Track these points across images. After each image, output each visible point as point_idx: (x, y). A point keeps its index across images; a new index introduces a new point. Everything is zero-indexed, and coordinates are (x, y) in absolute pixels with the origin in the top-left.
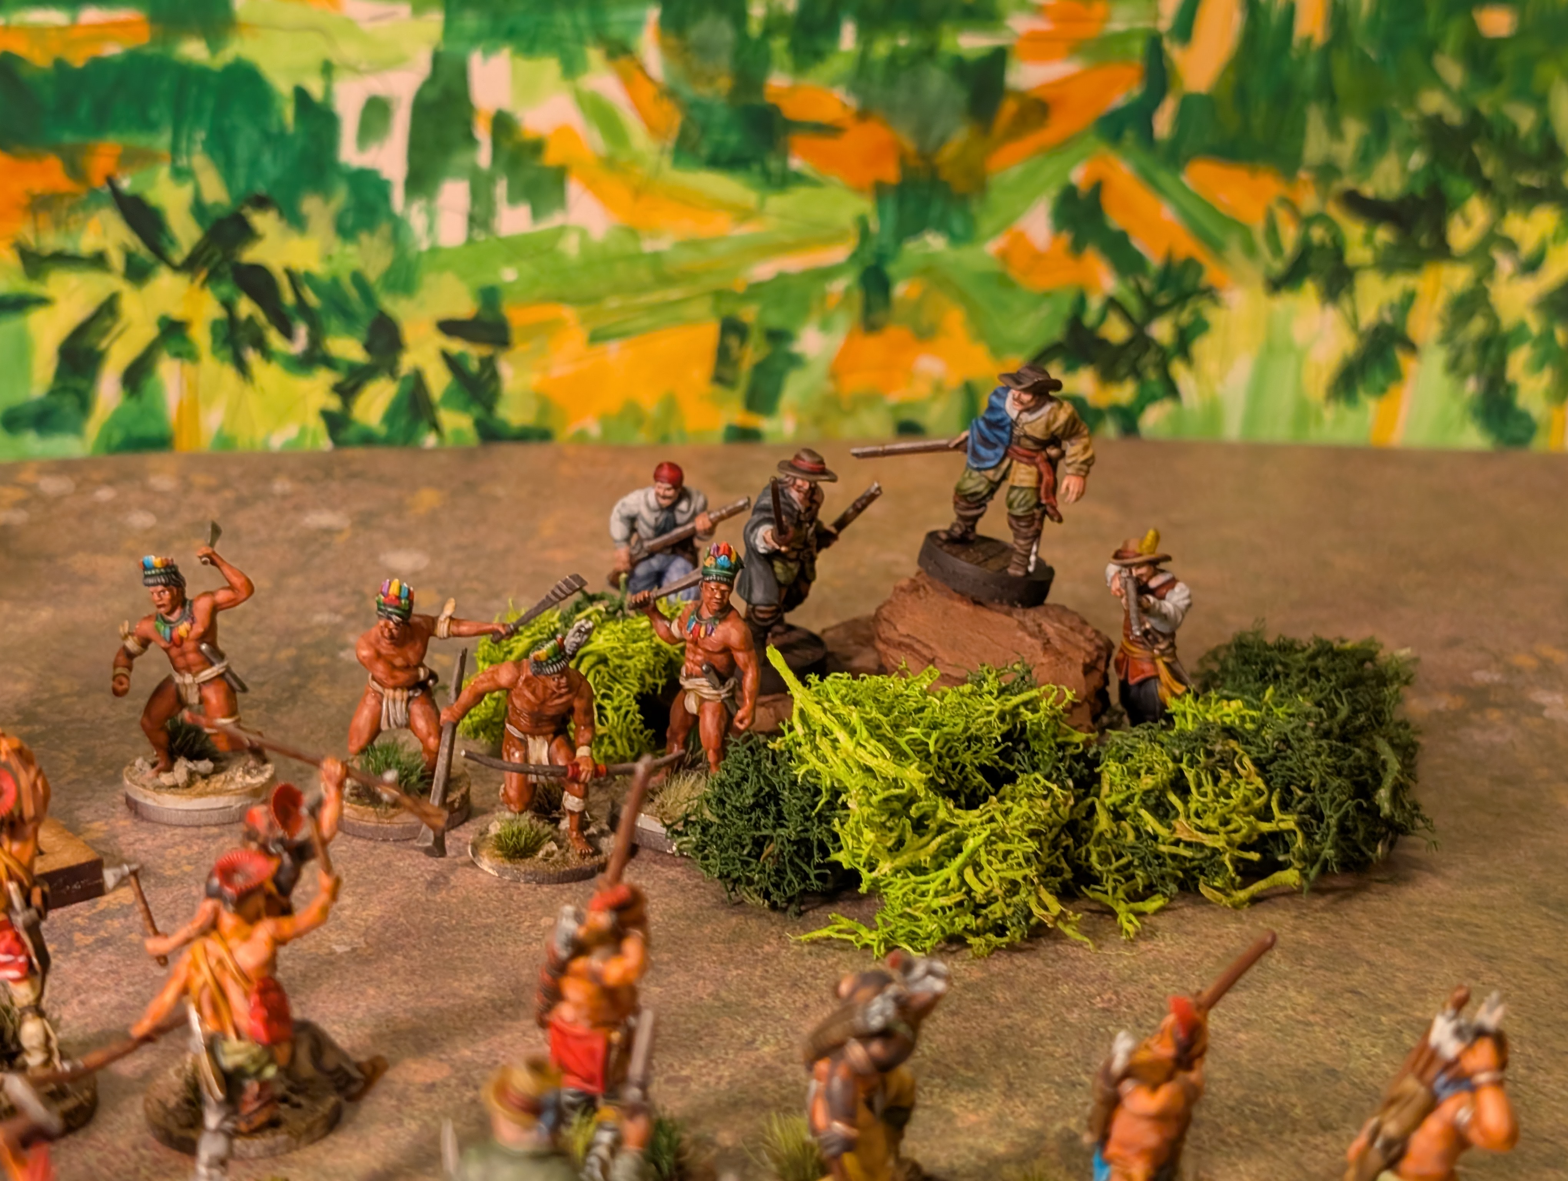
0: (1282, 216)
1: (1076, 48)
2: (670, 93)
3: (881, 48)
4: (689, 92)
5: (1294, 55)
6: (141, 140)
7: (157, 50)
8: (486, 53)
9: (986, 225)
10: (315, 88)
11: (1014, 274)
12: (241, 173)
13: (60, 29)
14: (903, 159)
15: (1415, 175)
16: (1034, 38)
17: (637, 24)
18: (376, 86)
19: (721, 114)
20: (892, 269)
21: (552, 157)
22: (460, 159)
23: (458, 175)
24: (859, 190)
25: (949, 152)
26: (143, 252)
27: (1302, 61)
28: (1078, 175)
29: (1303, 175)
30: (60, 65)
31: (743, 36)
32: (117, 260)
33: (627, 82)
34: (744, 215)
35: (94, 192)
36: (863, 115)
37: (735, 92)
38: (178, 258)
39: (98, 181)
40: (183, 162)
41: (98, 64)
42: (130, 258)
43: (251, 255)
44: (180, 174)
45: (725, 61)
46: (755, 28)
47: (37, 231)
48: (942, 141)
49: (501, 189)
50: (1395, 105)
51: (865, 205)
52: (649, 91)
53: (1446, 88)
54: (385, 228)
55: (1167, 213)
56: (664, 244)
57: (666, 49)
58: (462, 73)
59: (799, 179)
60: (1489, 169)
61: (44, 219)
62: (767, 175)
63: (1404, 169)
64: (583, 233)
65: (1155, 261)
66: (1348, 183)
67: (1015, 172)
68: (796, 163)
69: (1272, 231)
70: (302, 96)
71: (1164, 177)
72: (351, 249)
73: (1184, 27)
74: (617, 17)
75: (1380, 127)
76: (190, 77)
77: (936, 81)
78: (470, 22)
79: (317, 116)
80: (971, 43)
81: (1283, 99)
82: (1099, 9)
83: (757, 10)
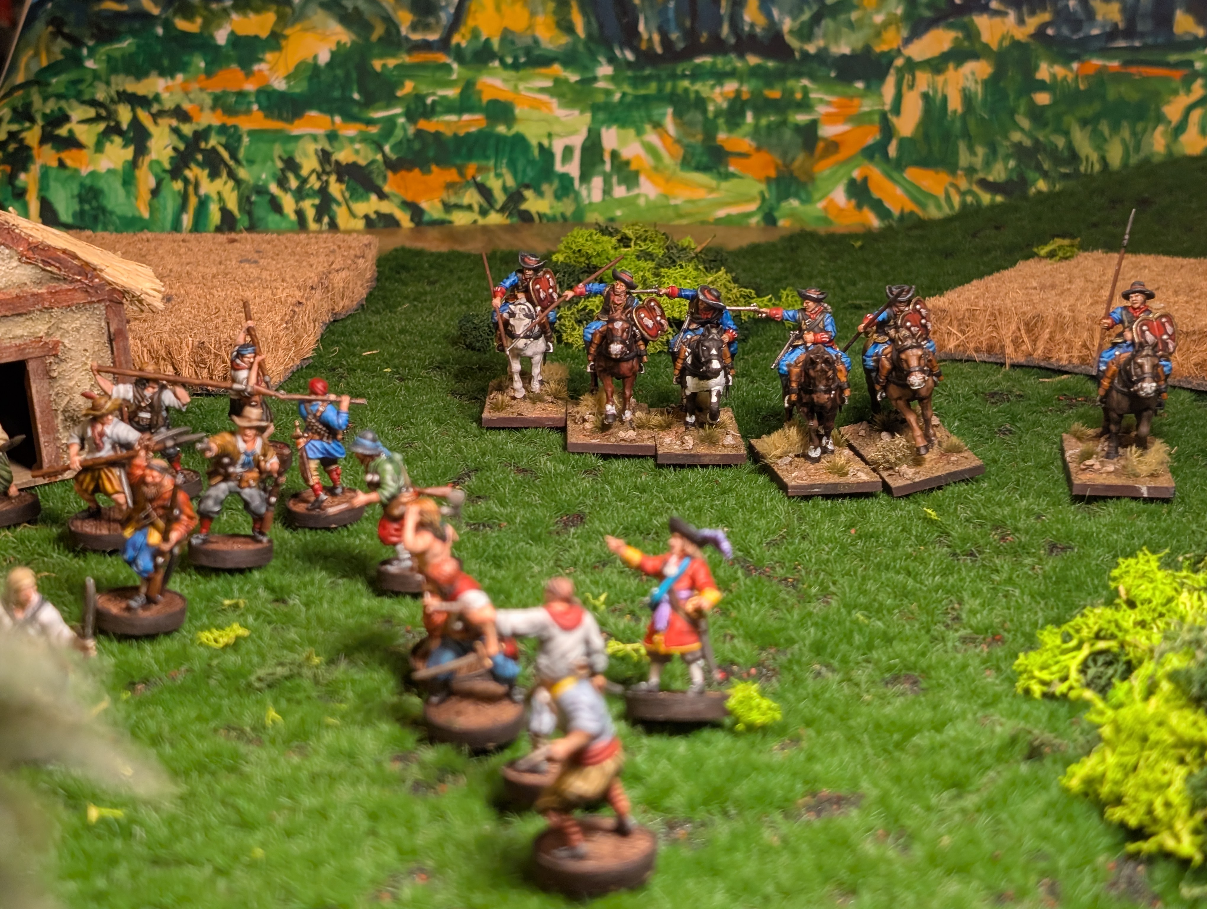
0: (952, 191)
1: (848, 119)
2: (678, 141)
3: (764, 122)
4: (686, 141)
5: (949, 118)
6: (484, 163)
7: (487, 130)
8: (609, 127)
9: (816, 196)
10: (546, 143)
11: (831, 217)
12: (520, 175)
13: (455, 122)
14: (777, 167)
15: (1012, 170)
16: (828, 115)
17: (664, 115)
18: (567, 141)
19: (699, 150)
20: (776, 214)
21: (633, 167)
22: (599, 168)
23: (598, 174)
24: (760, 181)
25: (797, 164)
26: (485, 205)
27: (953, 121)
28: (856, 174)
29: (960, 172)
30: (456, 135)
31: (706, 119)
32: (476, 207)
33: (661, 137)
34: (712, 190)
35: (468, 182)
36: (758, 149)
37: (704, 141)
38: (498, 207)
39: (469, 178)
40: (499, 171)
41: (468, 134)
42: (481, 207)
43: (524, 206)
44: (498, 176)
45: (699, 128)
46: (711, 115)
47: (449, 196)
48: (793, 160)
49: (615, 179)
50: (999, 138)
51: (762, 187)
52: (669, 141)
53: (1022, 130)
54: (572, 196)
55: (899, 191)
56: (678, 202)
57: (676, 124)
58: (599, 136)
59: (733, 175)
60: (1046, 166)
61: (451, 191)
62: (719, 174)
63: (1006, 168)
64: (646, 196)
65: (896, 213)
66: (981, 175)
67: (827, 173)
68: (731, 169)
69: (948, 198)
70: (541, 146)
71: (895, 175)
72: (560, 204)
73: (897, 108)
74: (656, 112)
75: (993, 149)
76: (500, 139)
77: (788, 134)
78: (601, 116)
79: (546, 153)
80: (801, 118)
81: (947, 138)
82: (856, 101)
83: (711, 108)
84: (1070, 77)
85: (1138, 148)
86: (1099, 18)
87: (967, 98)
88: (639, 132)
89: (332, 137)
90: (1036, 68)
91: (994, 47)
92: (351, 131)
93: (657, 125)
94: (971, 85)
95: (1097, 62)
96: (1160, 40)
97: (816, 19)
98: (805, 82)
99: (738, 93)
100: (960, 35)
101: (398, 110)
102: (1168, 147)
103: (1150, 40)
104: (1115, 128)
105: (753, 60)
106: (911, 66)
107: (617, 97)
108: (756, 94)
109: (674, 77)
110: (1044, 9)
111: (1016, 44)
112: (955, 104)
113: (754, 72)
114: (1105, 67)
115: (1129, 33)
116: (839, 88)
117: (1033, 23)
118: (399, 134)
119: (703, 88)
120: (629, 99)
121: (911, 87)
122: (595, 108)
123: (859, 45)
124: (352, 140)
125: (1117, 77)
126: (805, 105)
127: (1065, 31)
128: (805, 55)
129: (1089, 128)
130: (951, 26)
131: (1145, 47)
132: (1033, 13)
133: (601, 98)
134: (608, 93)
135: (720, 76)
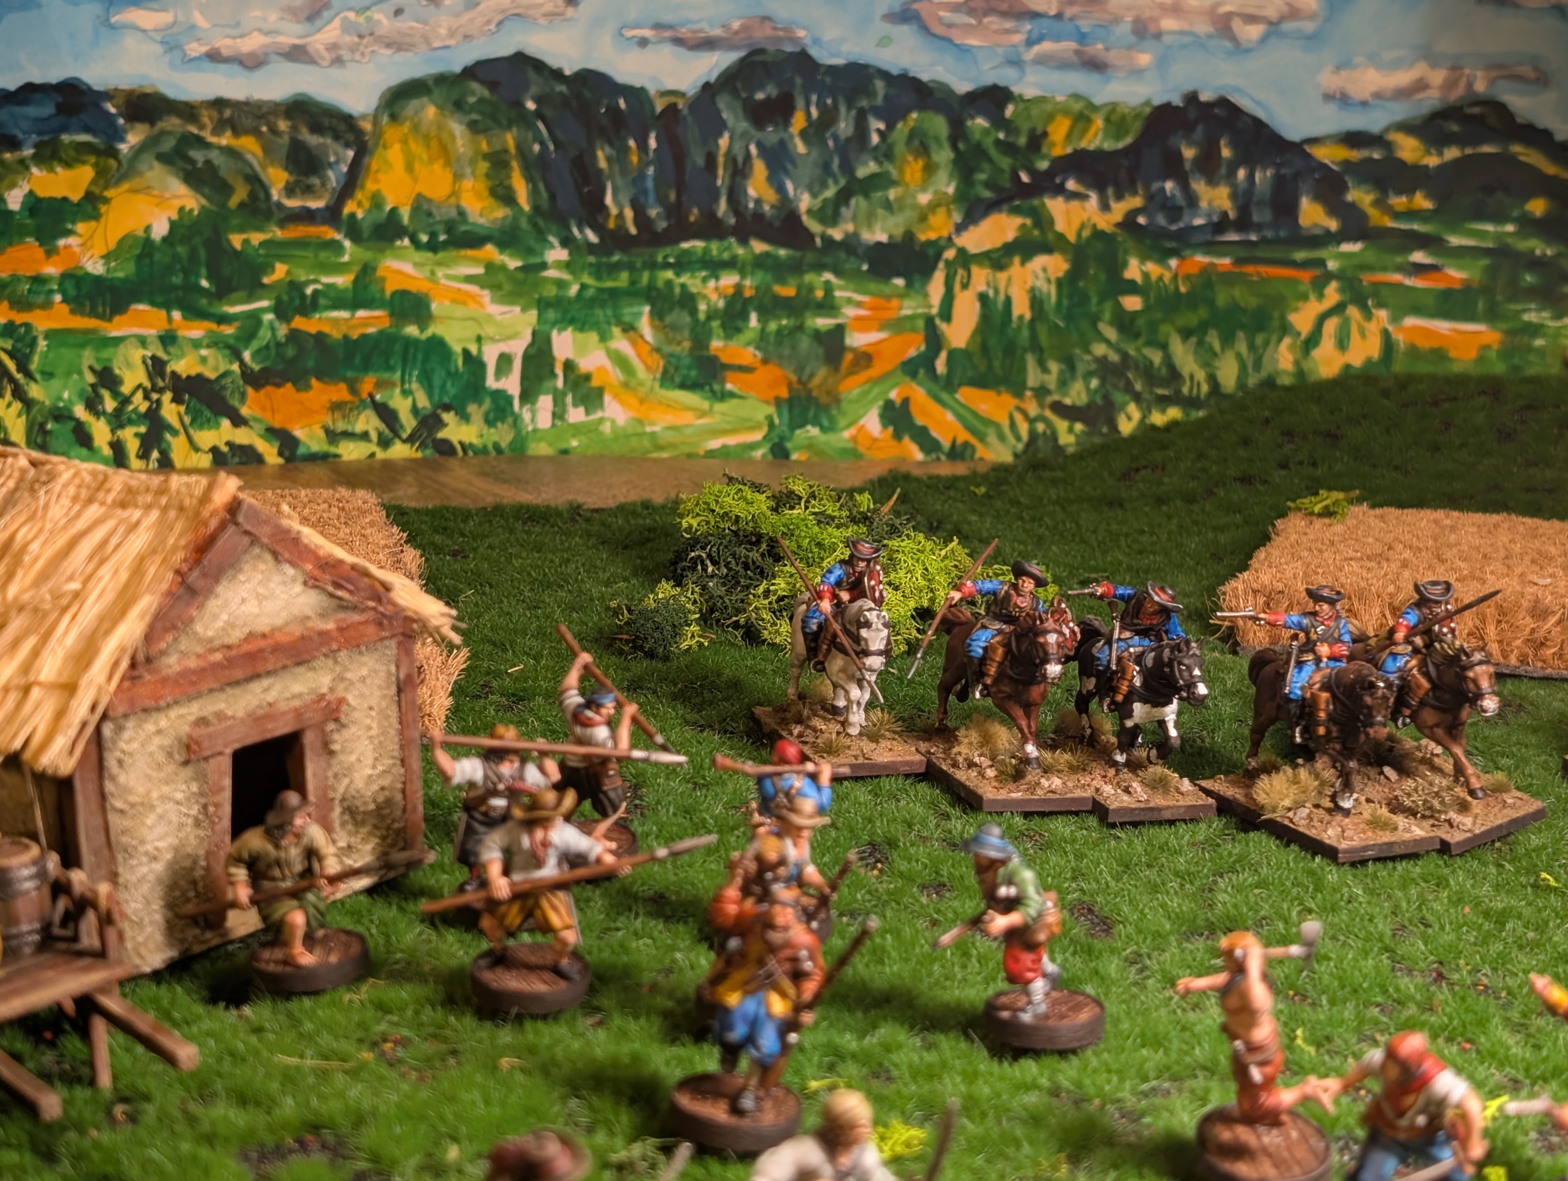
0: (1018, 417)
1: (883, 326)
2: (657, 350)
3: (773, 326)
4: (667, 349)
5: (1014, 326)
6: (386, 376)
7: (393, 330)
8: (560, 331)
9: (842, 422)
10: (473, 349)
11: (861, 449)
12: (436, 392)
13: (346, 320)
14: (790, 386)
15: (1096, 391)
16: (858, 318)
17: (639, 315)
18: (504, 347)
19: (686, 361)
20: (789, 445)
21: (595, 382)
22: (548, 384)
23: (547, 393)
24: (767, 402)
25: (816, 381)
26: (387, 431)
27: (1019, 329)
28: (893, 395)
29: (1028, 393)
30: (346, 337)
31: (696, 321)
32: (374, 436)
33: (634, 344)
34: (702, 414)
35: (362, 401)
36: (765, 361)
37: (692, 350)
38: (404, 436)
39: (365, 395)
40: (407, 386)
41: (364, 337)
42: (380, 435)
43: (441, 435)
44: (406, 393)
45: (686, 333)
46: (702, 316)
47: (334, 421)
48: (812, 375)
49: (569, 399)
50: (1078, 351)
51: (771, 410)
52: (647, 348)
53: (1107, 341)
54: (510, 420)
55: (950, 417)
56: (657, 429)
57: (653, 326)
58: (548, 341)
59: (732, 395)
60: (1138, 387)
61: (337, 414)
62: (713, 391)
63: (1087, 389)
64: (613, 422)
65: (946, 445)
66: (1056, 397)
67: (855, 392)
68: (729, 386)
69: (1013, 425)
70: (466, 353)
71: (945, 396)
72: (493, 430)
73: (946, 313)
74: (628, 312)
75: (1070, 365)
76: (409, 343)
77: (805, 343)
78: (551, 314)
79: (474, 363)
80: (823, 323)
81: (1011, 350)
82: (895, 302)
83: (702, 307)
84: (1167, 277)
85: (1258, 364)
86: (1204, 204)
87: (1036, 301)
88: (604, 337)
89: (168, 339)
90: (1125, 265)
91: (1072, 238)
92: (196, 331)
93: (629, 328)
94: (1041, 284)
95: (1201, 259)
96: (1282, 234)
97: (844, 197)
98: (828, 276)
99: (739, 288)
100: (1029, 222)
101: (265, 303)
102: (1297, 363)
103: (1269, 234)
104: (1228, 340)
105: (759, 247)
106: (965, 259)
107: (574, 290)
108: (763, 291)
109: (653, 266)
110: (1135, 193)
111: (1098, 234)
112: (1021, 308)
113: (760, 263)
114: (1213, 265)
115: (1243, 223)
116: (873, 286)
117: (1120, 209)
118: (264, 335)
119: (692, 281)
120: (590, 292)
121: (965, 286)
122: (543, 305)
123: (898, 232)
124: (196, 344)
125: (1228, 279)
126: (828, 306)
127: (1161, 220)
128: (828, 241)
129: (1194, 340)
130: (1016, 211)
131: (1264, 241)
132: (1119, 197)
133: (551, 291)
134: (561, 284)
135: (715, 267)
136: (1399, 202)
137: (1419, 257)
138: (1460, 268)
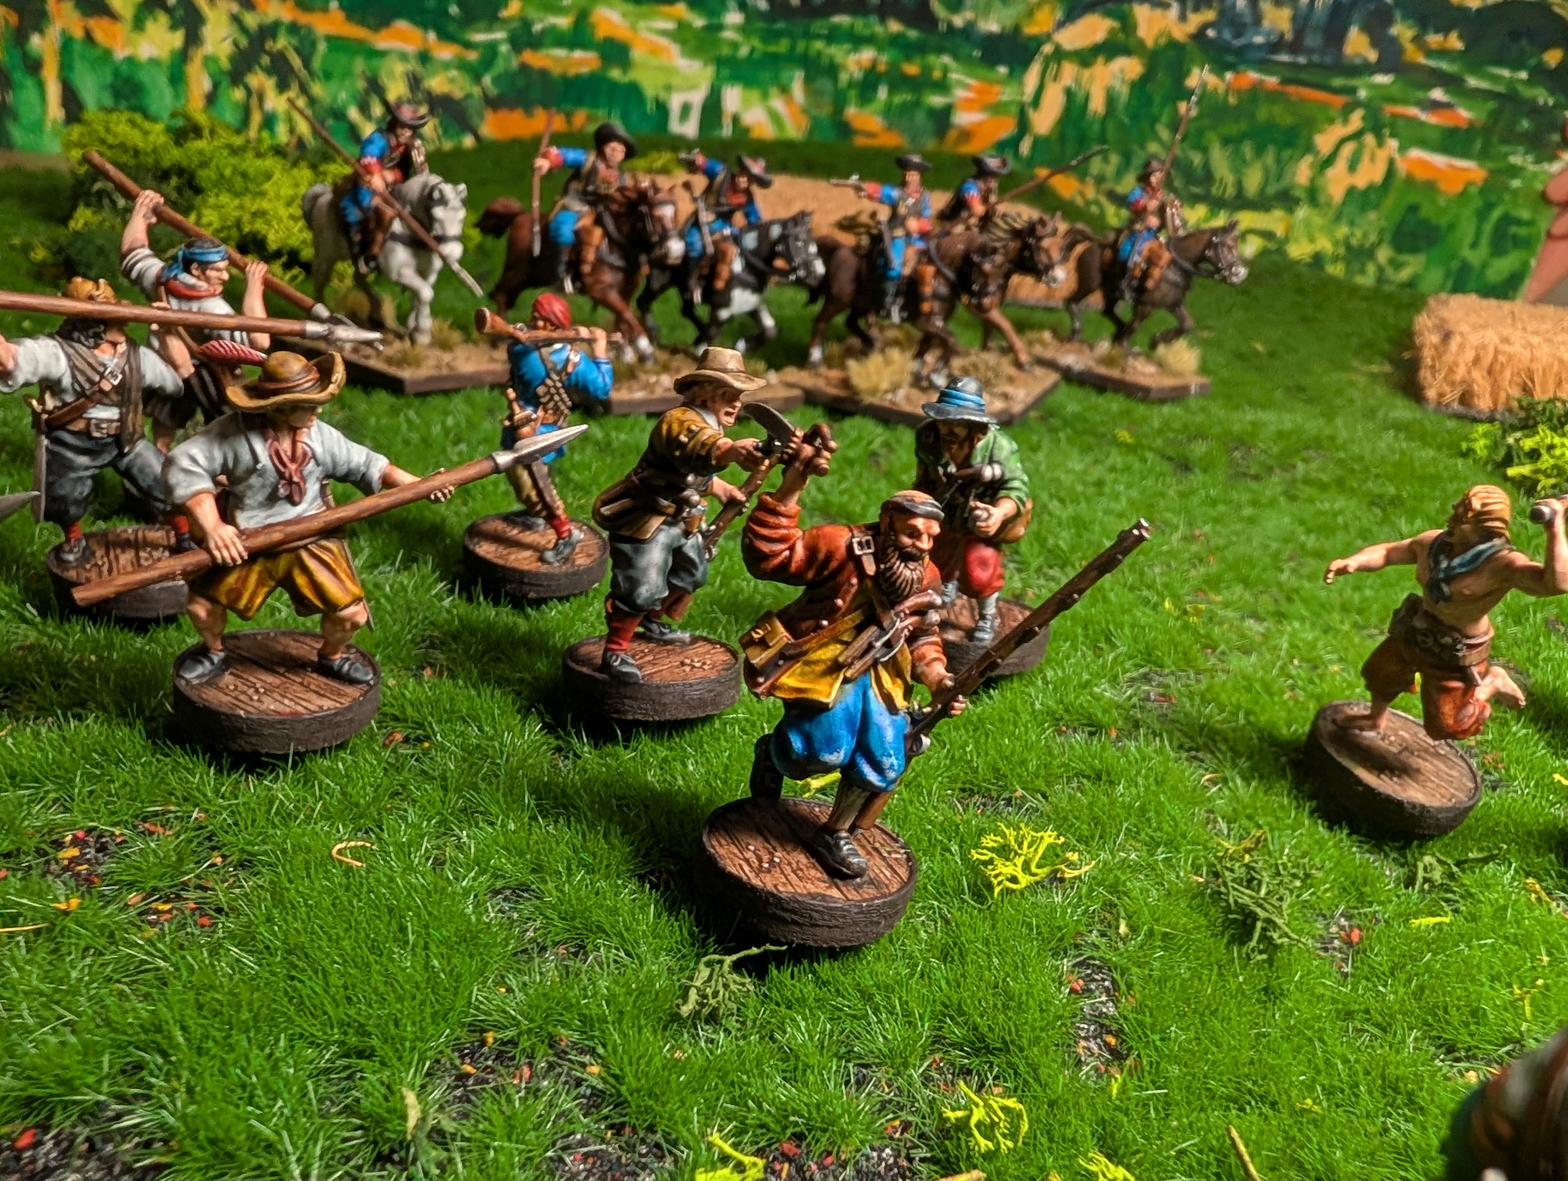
1: (985, 107)
2: (804, 111)
3: (898, 99)
4: (814, 111)
5: (1088, 120)
7: (601, 72)
8: (731, 86)
10: (662, 95)
13: (565, 59)
16: (967, 100)
17: (791, 79)
18: (686, 97)
27: (1092, 122)
29: (1089, 180)
30: (564, 75)
31: (837, 89)
33: (788, 105)
37: (832, 114)
41: (579, 76)
45: (828, 99)
46: (842, 85)
50: (1135, 147)
52: (796, 110)
53: (1160, 141)
57: (805, 92)
58: (720, 95)
66: (1110, 186)
70: (656, 99)
73: (1036, 102)
74: (785, 74)
75: (1127, 158)
78: (726, 71)
79: (662, 108)
80: (936, 100)
82: (997, 88)
83: (844, 77)
84: (1222, 88)
85: (1279, 176)
86: (1266, 24)
87: (1111, 100)
88: (765, 96)
89: (424, 57)
90: (1188, 73)
91: (1149, 44)
92: (445, 53)
93: (785, 90)
94: (1117, 85)
95: (1253, 75)
96: (1328, 60)
98: (946, 59)
99: (874, 63)
100: (1117, 26)
101: (499, 35)
102: (1312, 179)
103: (1316, 58)
104: (1259, 151)
105: (895, 27)
106: (1059, 55)
107: (744, 51)
108: (893, 66)
109: (809, 36)
110: (1210, 7)
111: (1173, 44)
112: (1097, 105)
113: (895, 41)
114: (1262, 82)
116: (982, 72)
117: (1195, 21)
118: (501, 64)
119: (836, 52)
120: (756, 55)
121: (1055, 78)
122: (720, 62)
123: (1009, 24)
124: (446, 66)
125: (1272, 96)
126: (942, 86)
127: (1227, 35)
128: (951, 28)
129: (1230, 148)
130: (1109, 14)
131: (1310, 65)
132: (1197, 9)
133: (726, 51)
134: (735, 45)
135: (858, 41)
136: (1434, 39)
137: (1438, 94)
138: (1469, 108)
